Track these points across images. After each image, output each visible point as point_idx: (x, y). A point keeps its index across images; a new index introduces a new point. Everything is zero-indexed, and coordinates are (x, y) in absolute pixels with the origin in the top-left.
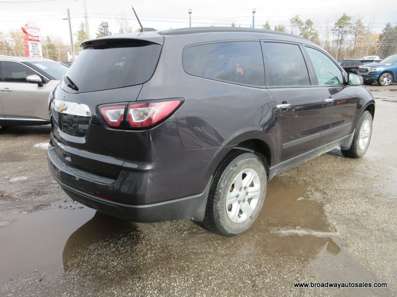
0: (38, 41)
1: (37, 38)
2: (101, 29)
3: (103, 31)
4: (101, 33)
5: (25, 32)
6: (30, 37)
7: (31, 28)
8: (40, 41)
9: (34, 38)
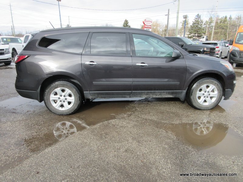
0: (150, 28)
1: (149, 27)
2: (196, 19)
3: (197, 20)
4: (196, 21)
5: (144, 24)
6: (146, 26)
7: (147, 21)
8: (151, 28)
9: (148, 27)
